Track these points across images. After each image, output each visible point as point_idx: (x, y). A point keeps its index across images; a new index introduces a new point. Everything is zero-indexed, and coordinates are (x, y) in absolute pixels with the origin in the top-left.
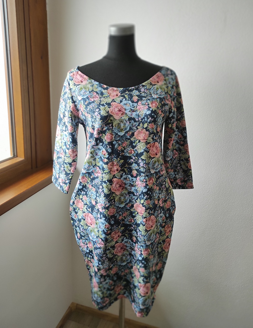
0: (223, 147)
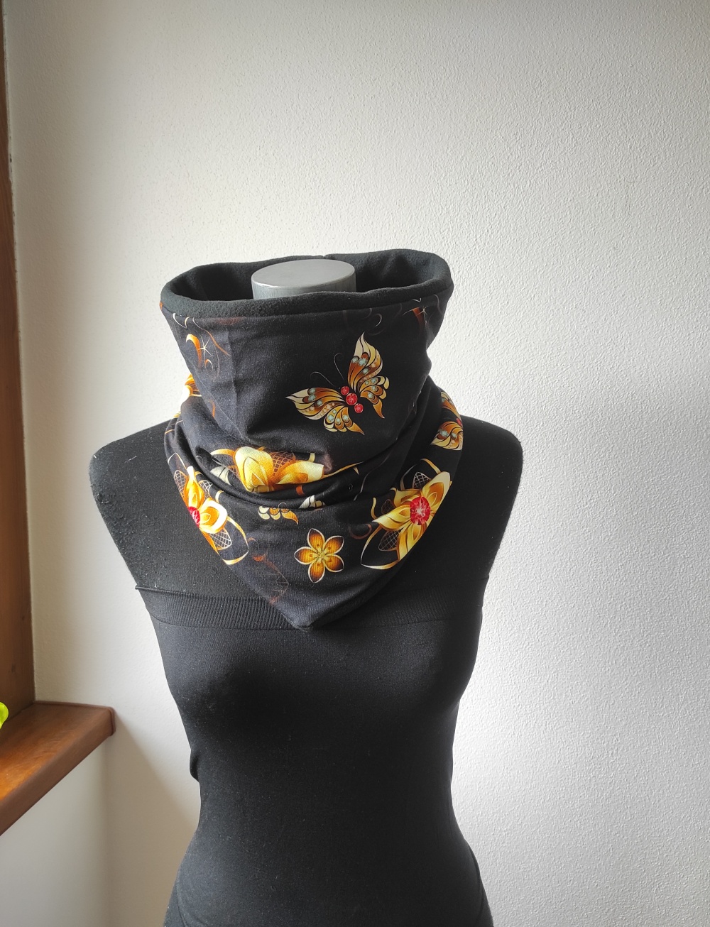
0: (649, 634)
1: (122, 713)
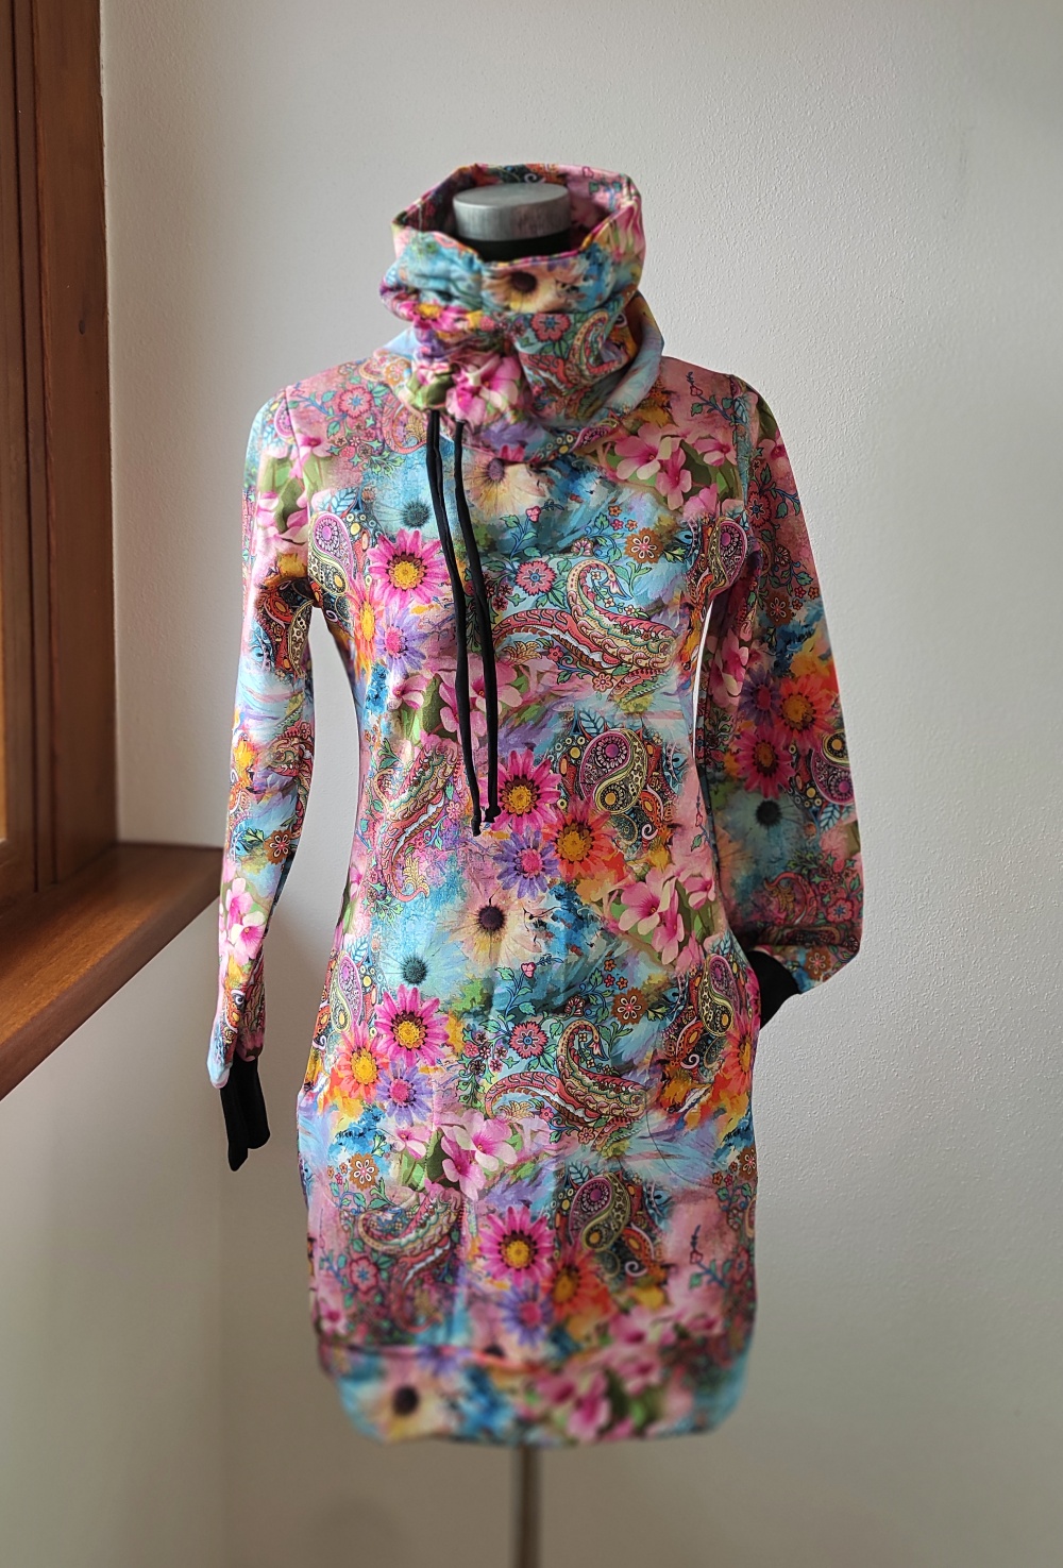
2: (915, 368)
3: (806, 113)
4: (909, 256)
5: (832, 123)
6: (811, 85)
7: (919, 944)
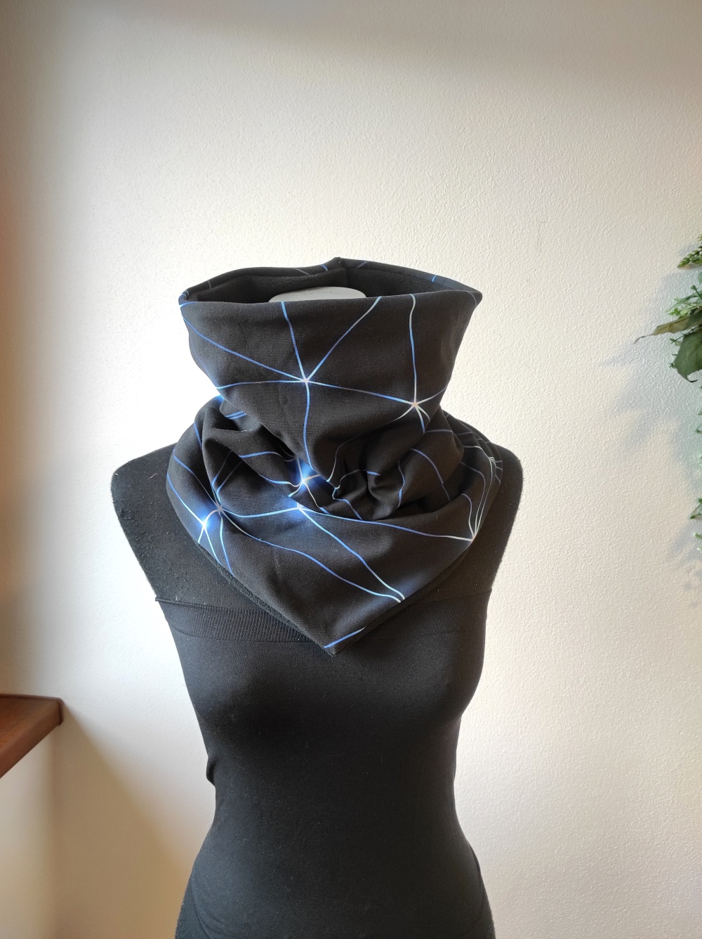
1: (71, 703)
2: (510, 380)
3: (435, 211)
4: (505, 306)
5: (453, 218)
6: (438, 192)
7: (520, 762)
